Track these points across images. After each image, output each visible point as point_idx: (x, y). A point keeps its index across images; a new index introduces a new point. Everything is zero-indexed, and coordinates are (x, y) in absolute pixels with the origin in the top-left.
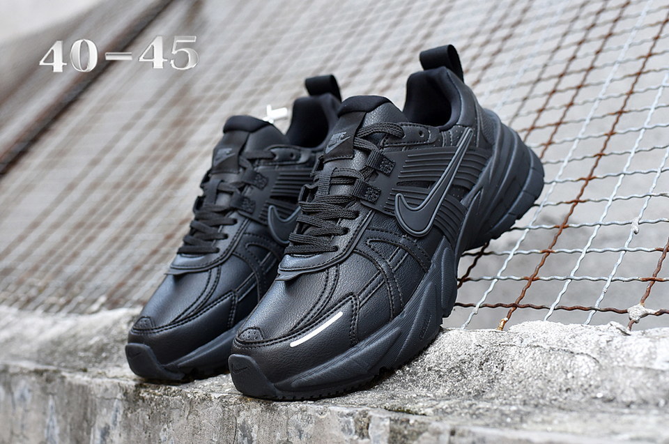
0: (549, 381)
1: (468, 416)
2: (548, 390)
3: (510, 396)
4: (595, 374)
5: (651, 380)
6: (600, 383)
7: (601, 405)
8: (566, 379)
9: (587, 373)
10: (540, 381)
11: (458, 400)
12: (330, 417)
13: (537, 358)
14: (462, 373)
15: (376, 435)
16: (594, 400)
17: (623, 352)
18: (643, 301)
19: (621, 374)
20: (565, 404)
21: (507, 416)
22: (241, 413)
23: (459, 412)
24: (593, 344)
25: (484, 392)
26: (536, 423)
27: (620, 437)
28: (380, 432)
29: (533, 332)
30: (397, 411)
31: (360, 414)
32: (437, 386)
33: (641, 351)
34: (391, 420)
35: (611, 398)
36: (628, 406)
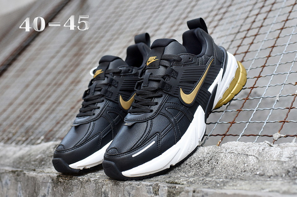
0: (237, 168)
1: (202, 184)
2: (237, 172)
3: (220, 175)
4: (256, 164)
5: (280, 166)
6: (258, 168)
7: (258, 177)
8: (244, 166)
9: (253, 163)
10: (233, 168)
11: (198, 178)
12: (142, 187)
13: (232, 158)
14: (200, 166)
15: (162, 194)
16: (255, 175)
17: (269, 154)
18: (279, 131)
19: (267, 164)
20: (243, 177)
21: (218, 183)
22: (104, 187)
23: (198, 183)
24: (256, 151)
25: (209, 173)
26: (230, 186)
27: (265, 191)
28: (163, 192)
29: (231, 146)
30: (171, 183)
31: (155, 185)
32: (189, 172)
33: (277, 153)
34: (168, 187)
35: (263, 174)
36: (270, 177)
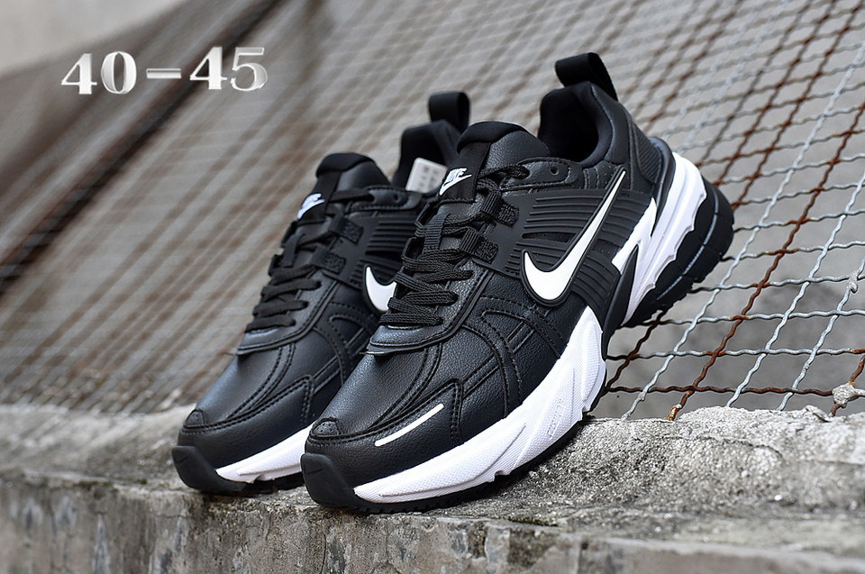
0: (718, 481)
1: (610, 526)
2: (716, 493)
3: (668, 501)
4: (775, 471)
5: (844, 477)
6: (780, 483)
7: (777, 509)
8: (740, 478)
9: (766, 470)
10: (707, 482)
11: (602, 508)
12: (438, 531)
13: (707, 453)
14: (613, 475)
15: (493, 551)
16: (769, 504)
17: (814, 443)
18: (853, 379)
19: (808, 471)
20: (734, 509)
21: (658, 525)
22: (332, 530)
23: (599, 521)
24: (778, 434)
25: (637, 497)
26: (692, 532)
27: (791, 547)
28: (498, 548)
29: (707, 420)
30: (523, 522)
31: (475, 526)
32: (580, 492)
33: (837, 442)
34: (512, 532)
35: (792, 500)
36: (811, 510)
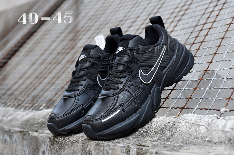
0: (191, 135)
1: (163, 147)
2: (190, 138)
3: (178, 140)
4: (206, 132)
5: (224, 134)
6: (207, 136)
7: (207, 143)
8: (197, 134)
9: (203, 132)
10: (188, 135)
11: (160, 142)
12: (117, 148)
13: (188, 127)
14: (163, 132)
16: (204, 142)
17: (216, 125)
18: (225, 106)
19: (214, 132)
20: (195, 143)
21: (175, 147)
22: (88, 146)
23: (160, 146)
24: (206, 122)
25: (169, 139)
26: (184, 149)
28: (133, 153)
29: (187, 117)
30: (140, 146)
31: (127, 147)
32: (154, 137)
33: (222, 125)
34: (137, 149)
35: (210, 140)
36: (215, 144)
